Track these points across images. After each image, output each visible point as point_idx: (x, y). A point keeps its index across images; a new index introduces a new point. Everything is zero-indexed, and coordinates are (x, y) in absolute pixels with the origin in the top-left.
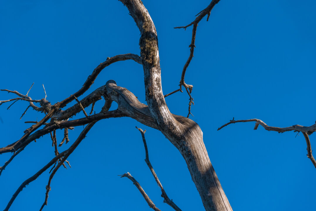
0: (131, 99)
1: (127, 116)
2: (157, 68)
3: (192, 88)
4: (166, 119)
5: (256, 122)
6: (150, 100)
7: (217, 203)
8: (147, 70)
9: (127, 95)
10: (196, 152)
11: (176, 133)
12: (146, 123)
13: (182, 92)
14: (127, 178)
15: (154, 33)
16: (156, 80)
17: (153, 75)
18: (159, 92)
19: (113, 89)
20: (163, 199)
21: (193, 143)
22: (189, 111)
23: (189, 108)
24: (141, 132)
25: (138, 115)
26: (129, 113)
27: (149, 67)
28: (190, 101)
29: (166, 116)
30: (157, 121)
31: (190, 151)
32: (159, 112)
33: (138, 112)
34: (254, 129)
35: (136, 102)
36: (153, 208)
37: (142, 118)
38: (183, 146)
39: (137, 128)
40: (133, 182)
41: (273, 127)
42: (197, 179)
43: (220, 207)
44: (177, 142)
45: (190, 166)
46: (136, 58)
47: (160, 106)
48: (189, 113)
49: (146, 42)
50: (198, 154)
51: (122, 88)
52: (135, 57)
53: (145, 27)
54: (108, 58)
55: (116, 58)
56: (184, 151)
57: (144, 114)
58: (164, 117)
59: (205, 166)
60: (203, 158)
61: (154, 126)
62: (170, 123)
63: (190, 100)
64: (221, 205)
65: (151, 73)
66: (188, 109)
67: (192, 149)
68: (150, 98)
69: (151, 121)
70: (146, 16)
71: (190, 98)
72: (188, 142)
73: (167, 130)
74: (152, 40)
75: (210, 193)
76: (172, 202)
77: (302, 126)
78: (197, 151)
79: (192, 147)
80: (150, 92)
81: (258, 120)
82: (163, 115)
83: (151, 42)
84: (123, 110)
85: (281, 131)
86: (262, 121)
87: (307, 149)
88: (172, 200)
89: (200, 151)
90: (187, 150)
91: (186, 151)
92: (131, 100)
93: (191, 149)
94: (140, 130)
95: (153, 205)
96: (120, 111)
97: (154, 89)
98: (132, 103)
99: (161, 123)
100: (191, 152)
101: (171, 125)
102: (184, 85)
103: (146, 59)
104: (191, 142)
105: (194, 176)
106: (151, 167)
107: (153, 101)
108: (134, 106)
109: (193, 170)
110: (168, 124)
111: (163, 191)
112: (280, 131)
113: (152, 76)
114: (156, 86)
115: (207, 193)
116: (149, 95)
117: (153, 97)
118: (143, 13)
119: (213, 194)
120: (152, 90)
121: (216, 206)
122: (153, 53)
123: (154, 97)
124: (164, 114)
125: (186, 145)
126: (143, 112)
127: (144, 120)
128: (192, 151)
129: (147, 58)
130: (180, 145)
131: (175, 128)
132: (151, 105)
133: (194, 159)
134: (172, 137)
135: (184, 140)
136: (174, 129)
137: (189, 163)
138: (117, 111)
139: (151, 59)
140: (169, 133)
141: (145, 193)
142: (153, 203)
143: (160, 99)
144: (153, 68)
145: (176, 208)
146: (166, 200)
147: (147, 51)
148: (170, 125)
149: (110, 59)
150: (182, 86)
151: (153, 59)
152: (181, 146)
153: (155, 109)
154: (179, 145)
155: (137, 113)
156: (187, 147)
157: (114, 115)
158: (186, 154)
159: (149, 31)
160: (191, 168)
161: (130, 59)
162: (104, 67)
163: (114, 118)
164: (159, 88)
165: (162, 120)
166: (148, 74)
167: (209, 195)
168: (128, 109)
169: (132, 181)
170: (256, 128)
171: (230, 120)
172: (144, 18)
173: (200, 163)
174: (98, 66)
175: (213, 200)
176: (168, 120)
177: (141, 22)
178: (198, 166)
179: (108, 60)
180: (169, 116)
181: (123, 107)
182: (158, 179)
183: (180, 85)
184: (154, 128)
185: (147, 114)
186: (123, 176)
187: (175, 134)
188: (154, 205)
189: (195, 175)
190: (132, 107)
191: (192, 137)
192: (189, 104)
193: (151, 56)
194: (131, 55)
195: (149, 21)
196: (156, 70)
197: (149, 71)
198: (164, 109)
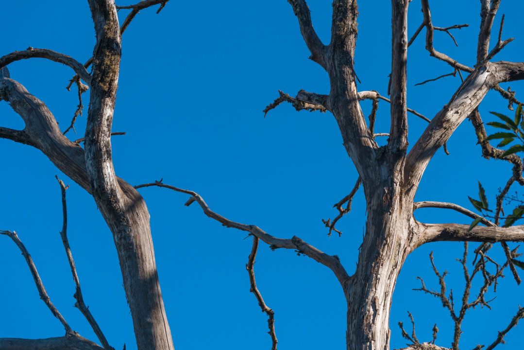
0: (50, 124)
1: (36, 147)
2: (112, 101)
3: (87, 89)
4: (109, 184)
5: (192, 196)
6: (91, 147)
7: (158, 337)
8: (98, 99)
9: (45, 116)
10: (141, 249)
11: (118, 209)
12: (65, 169)
13: (69, 90)
14: (10, 239)
15: (118, 43)
16: (108, 120)
17: (105, 110)
18: (107, 139)
19: (24, 97)
20: (75, 301)
21: (138, 233)
22: (72, 123)
23: (74, 119)
24: (62, 187)
25: (57, 154)
26: (42, 144)
27: (100, 94)
28: (78, 110)
29: (110, 180)
30: (95, 181)
31: (132, 244)
32: (101, 169)
33: (58, 150)
34: (185, 205)
35: (57, 132)
36: (46, 302)
37: (62, 161)
38: (123, 233)
39: (57, 179)
40: (22, 251)
41: (217, 214)
42: (133, 290)
43: (161, 344)
44: (115, 224)
45: (127, 267)
46: (78, 69)
47: (104, 161)
48: (71, 127)
49: (106, 55)
50: (143, 252)
51: (40, 102)
52: (77, 67)
53: (108, 29)
54: (30, 48)
55: (43, 53)
56: (123, 240)
57: (67, 157)
58: (107, 180)
59: (149, 274)
60: (149, 260)
61: (77, 179)
62: (113, 191)
63: (78, 108)
64: (163, 341)
65: (102, 105)
66: (72, 120)
67: (136, 242)
68: (92, 144)
69: (74, 170)
70: (112, 11)
71: (79, 104)
72: (132, 228)
73: (105, 201)
74: (115, 54)
75: (151, 318)
76: (88, 311)
77: (265, 232)
78: (142, 247)
79: (136, 238)
80: (95, 135)
81: (197, 195)
82: (105, 176)
83: (113, 57)
84: (32, 136)
85: (227, 225)
86: (202, 199)
87: (249, 257)
88: (88, 307)
89: (146, 248)
90: (128, 241)
91: (125, 242)
92: (50, 126)
93: (134, 241)
94: (60, 183)
95: (47, 297)
96: (27, 135)
97: (102, 132)
98: (51, 131)
99: (99, 186)
100: (133, 246)
101: (114, 196)
102: (78, 84)
103: (100, 81)
104: (136, 230)
105: (129, 283)
106: (67, 247)
107: (97, 150)
108: (54, 139)
109: (130, 274)
110: (109, 192)
111: (78, 289)
112: (226, 223)
113: (103, 110)
114: (106, 129)
115: (147, 317)
116: (91, 139)
117: (98, 144)
118: (109, 5)
119: (154, 321)
120: (99, 133)
121: (155, 340)
122: (113, 75)
123: (100, 144)
124: (108, 176)
125: (128, 232)
126: (67, 153)
127: (63, 164)
128: (135, 244)
129: (102, 80)
130: (119, 229)
131: (119, 202)
132: (92, 155)
133: (136, 258)
134: (110, 214)
135: (127, 223)
136: (116, 202)
137: (126, 260)
138: (23, 133)
139: (107, 84)
140: (106, 206)
141: (38, 276)
142: (47, 295)
143: (107, 151)
144: (107, 99)
145: (92, 321)
146: (80, 304)
147: (105, 69)
148: (112, 194)
149: (33, 51)
150: (74, 84)
151: (110, 84)
152: (120, 232)
153: (97, 162)
154: (117, 228)
155: (56, 152)
156: (129, 237)
157: (17, 138)
158: (124, 246)
159: (112, 38)
160: (127, 269)
161: (67, 64)
162: (20, 59)
163: (14, 141)
164: (108, 133)
165: (103, 184)
166: (97, 106)
167: (149, 320)
168: (42, 138)
169: (20, 248)
170: (188, 204)
171: (156, 181)
172: (109, 14)
173: (143, 268)
174: (11, 54)
175: (153, 331)
176: (111, 185)
177: (102, 18)
178: (140, 270)
179: (29, 51)
180: (113, 181)
181: (35, 132)
182: (75, 270)
183: (72, 81)
184: (75, 181)
185: (71, 158)
186: (5, 234)
187: (116, 210)
188: (49, 297)
189: (131, 282)
190: (50, 138)
191: (139, 222)
192: (75, 114)
193: (108, 79)
194: (71, 60)
195: (114, 21)
196: (111, 104)
197: (100, 102)
198: (109, 167)
